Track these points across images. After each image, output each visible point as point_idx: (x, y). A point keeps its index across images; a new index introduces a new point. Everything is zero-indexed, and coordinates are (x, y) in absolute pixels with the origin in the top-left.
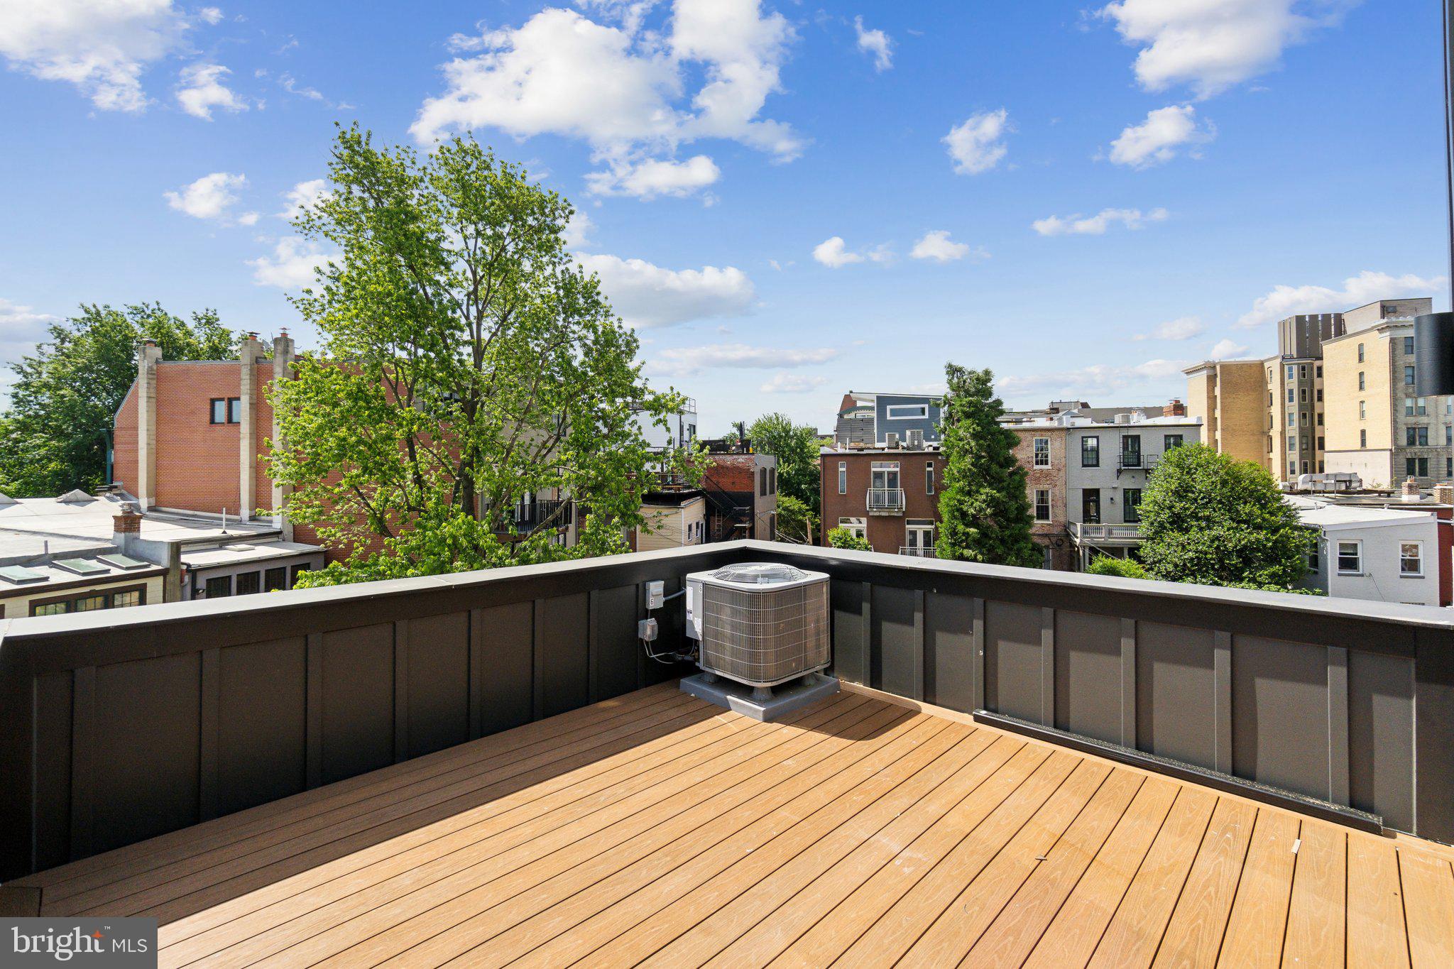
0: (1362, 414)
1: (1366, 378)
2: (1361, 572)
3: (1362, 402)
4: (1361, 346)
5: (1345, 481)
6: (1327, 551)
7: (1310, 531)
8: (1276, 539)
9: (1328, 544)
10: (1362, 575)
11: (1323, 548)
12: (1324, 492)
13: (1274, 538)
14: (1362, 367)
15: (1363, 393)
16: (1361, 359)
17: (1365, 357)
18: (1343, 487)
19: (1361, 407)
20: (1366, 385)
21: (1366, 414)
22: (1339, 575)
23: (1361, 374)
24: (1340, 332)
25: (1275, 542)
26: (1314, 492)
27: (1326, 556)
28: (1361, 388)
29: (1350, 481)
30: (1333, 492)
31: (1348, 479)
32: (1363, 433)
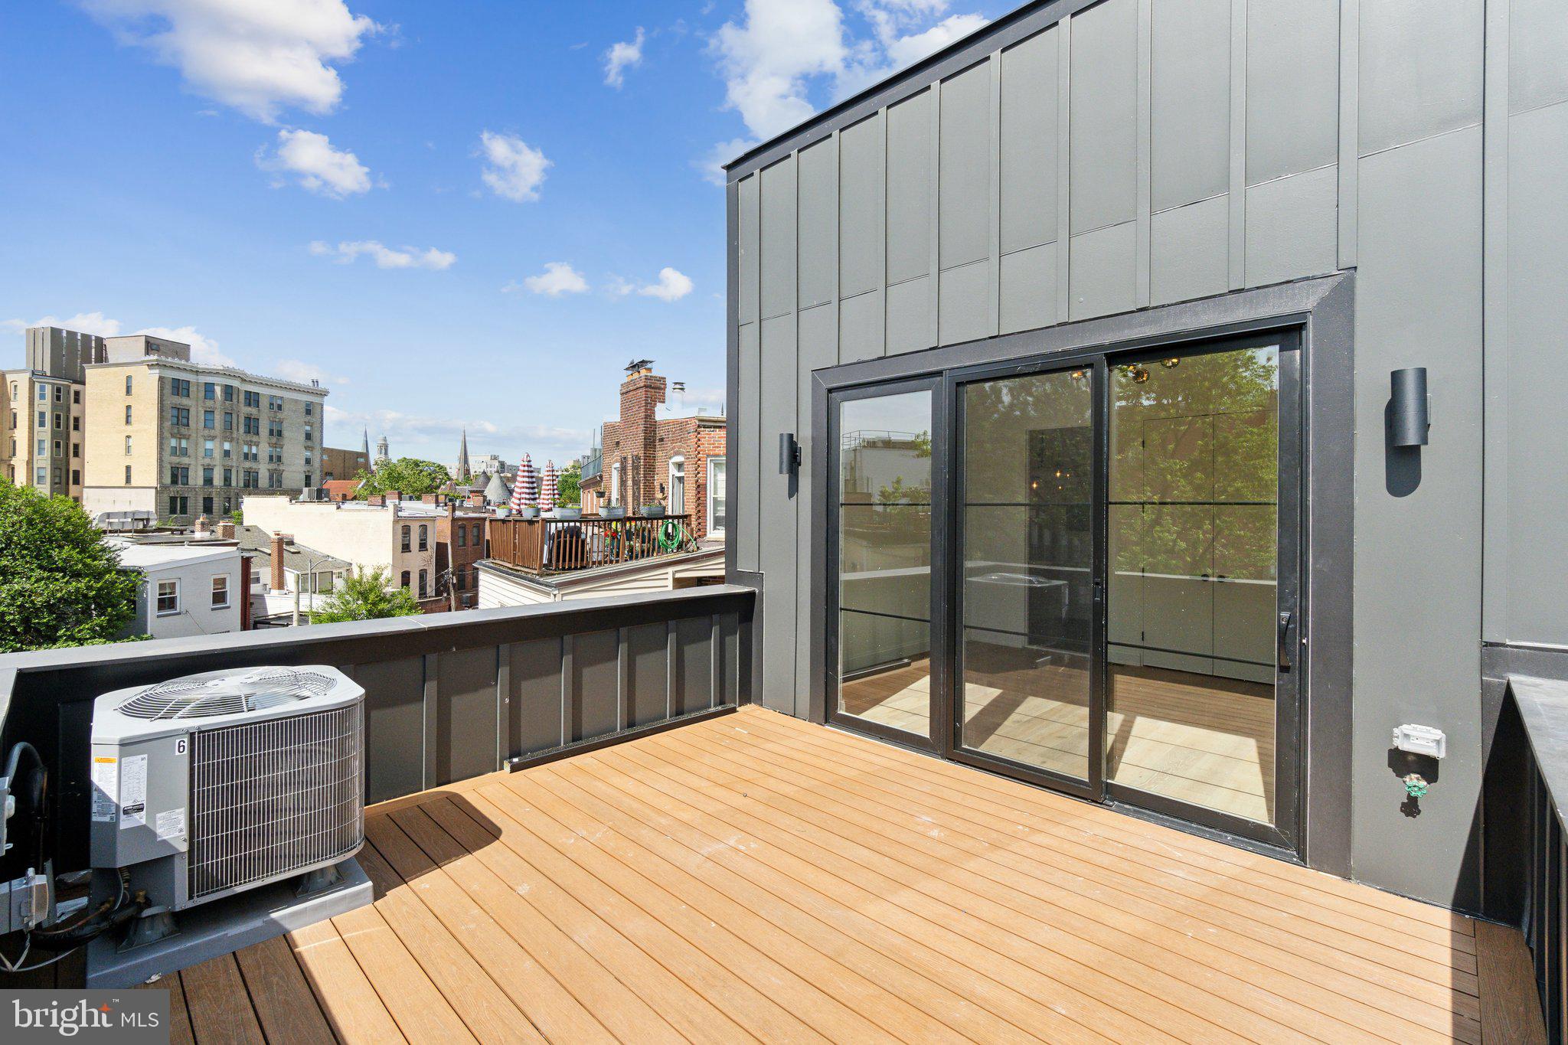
0: (128, 449)
1: (133, 412)
2: (178, 611)
3: (128, 437)
4: (129, 378)
5: (142, 520)
6: (147, 594)
7: (135, 574)
8: (101, 586)
9: (149, 586)
10: (179, 614)
11: (143, 590)
12: (121, 532)
13: (99, 585)
14: (129, 401)
15: (129, 427)
16: (128, 391)
17: (134, 390)
18: (141, 526)
19: (127, 442)
20: (133, 419)
21: (132, 450)
22: (158, 616)
23: (128, 408)
24: (101, 358)
25: (100, 589)
26: (110, 532)
27: (146, 599)
28: (128, 422)
29: (148, 520)
30: (130, 531)
31: (145, 517)
32: (128, 468)
